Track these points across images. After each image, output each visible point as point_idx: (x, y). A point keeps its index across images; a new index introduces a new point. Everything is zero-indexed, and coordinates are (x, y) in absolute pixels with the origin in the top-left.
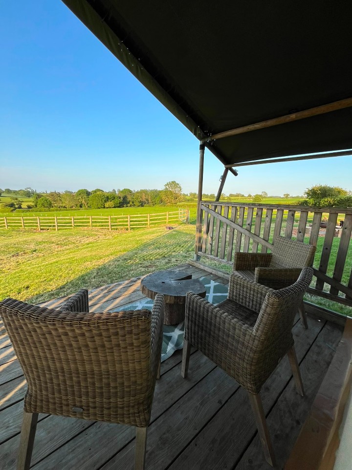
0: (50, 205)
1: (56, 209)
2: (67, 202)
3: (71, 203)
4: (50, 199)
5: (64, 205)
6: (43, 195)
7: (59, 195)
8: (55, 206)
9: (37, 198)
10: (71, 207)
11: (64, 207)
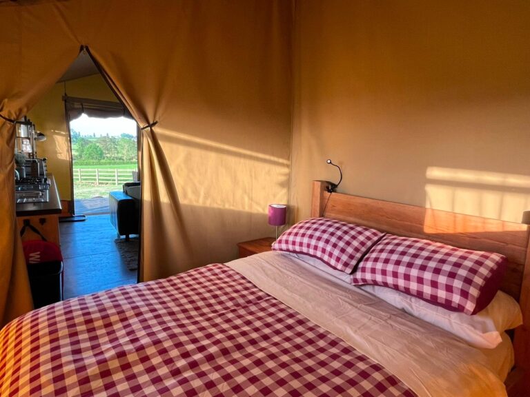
0: (101, 155)
1: (108, 161)
2: (124, 152)
3: (131, 152)
4: (100, 146)
5: (120, 155)
6: (90, 139)
7: (113, 140)
8: (107, 157)
9: (82, 145)
10: (130, 159)
11: (120, 159)
